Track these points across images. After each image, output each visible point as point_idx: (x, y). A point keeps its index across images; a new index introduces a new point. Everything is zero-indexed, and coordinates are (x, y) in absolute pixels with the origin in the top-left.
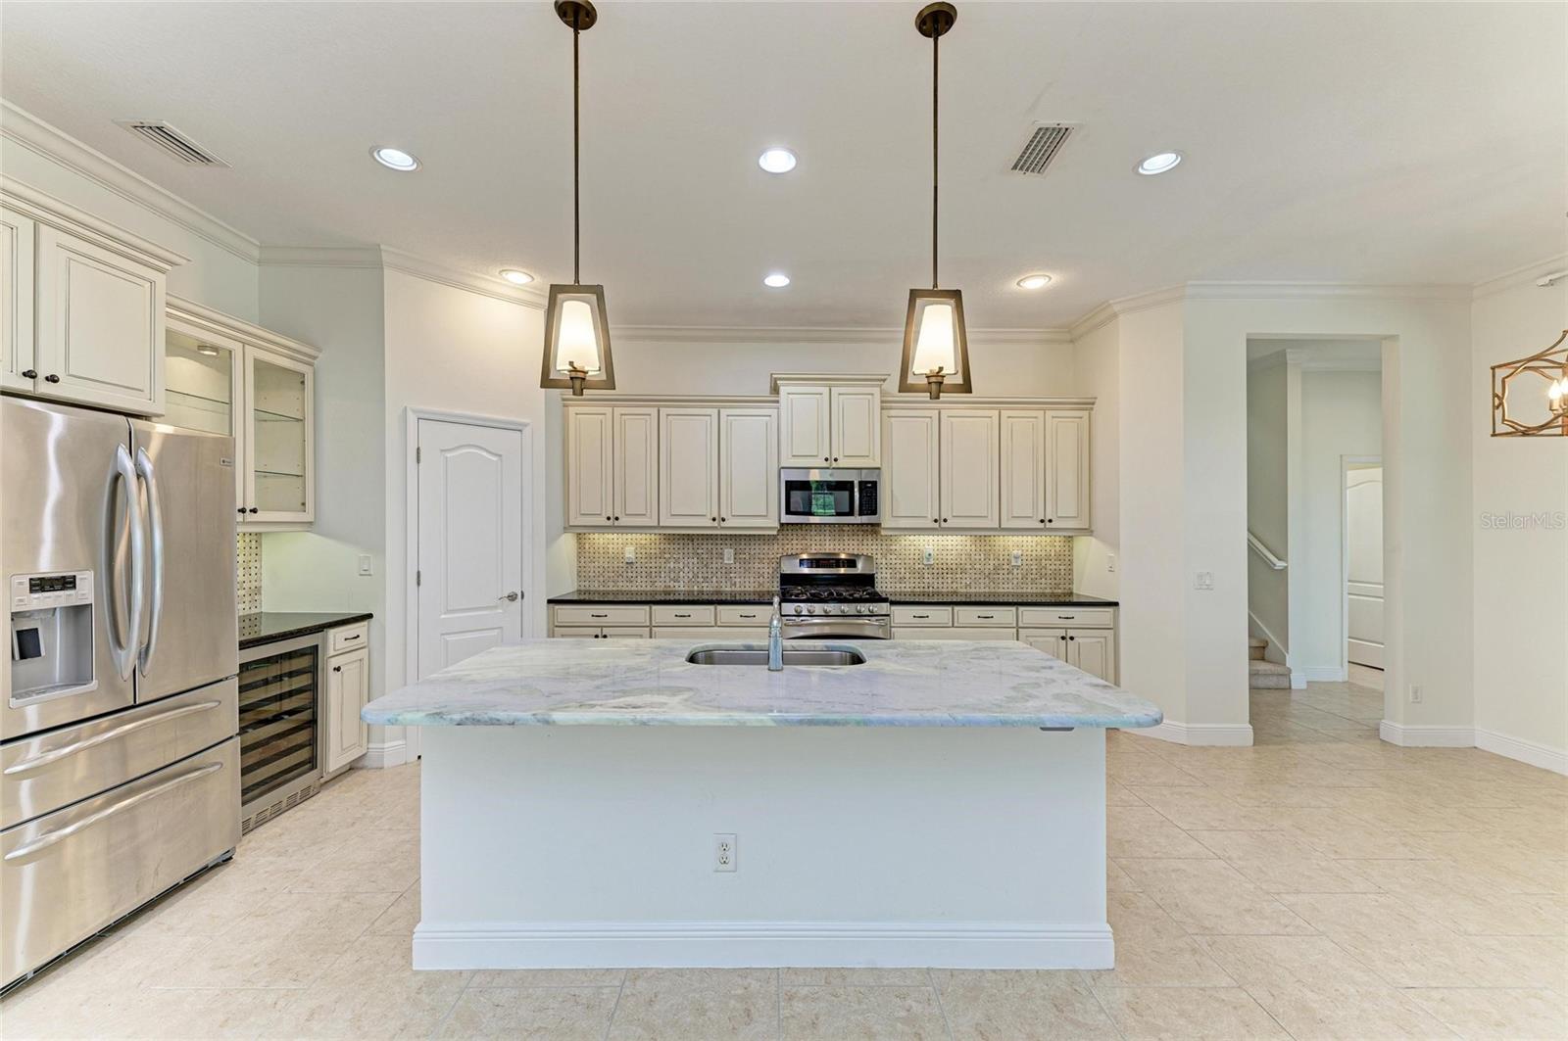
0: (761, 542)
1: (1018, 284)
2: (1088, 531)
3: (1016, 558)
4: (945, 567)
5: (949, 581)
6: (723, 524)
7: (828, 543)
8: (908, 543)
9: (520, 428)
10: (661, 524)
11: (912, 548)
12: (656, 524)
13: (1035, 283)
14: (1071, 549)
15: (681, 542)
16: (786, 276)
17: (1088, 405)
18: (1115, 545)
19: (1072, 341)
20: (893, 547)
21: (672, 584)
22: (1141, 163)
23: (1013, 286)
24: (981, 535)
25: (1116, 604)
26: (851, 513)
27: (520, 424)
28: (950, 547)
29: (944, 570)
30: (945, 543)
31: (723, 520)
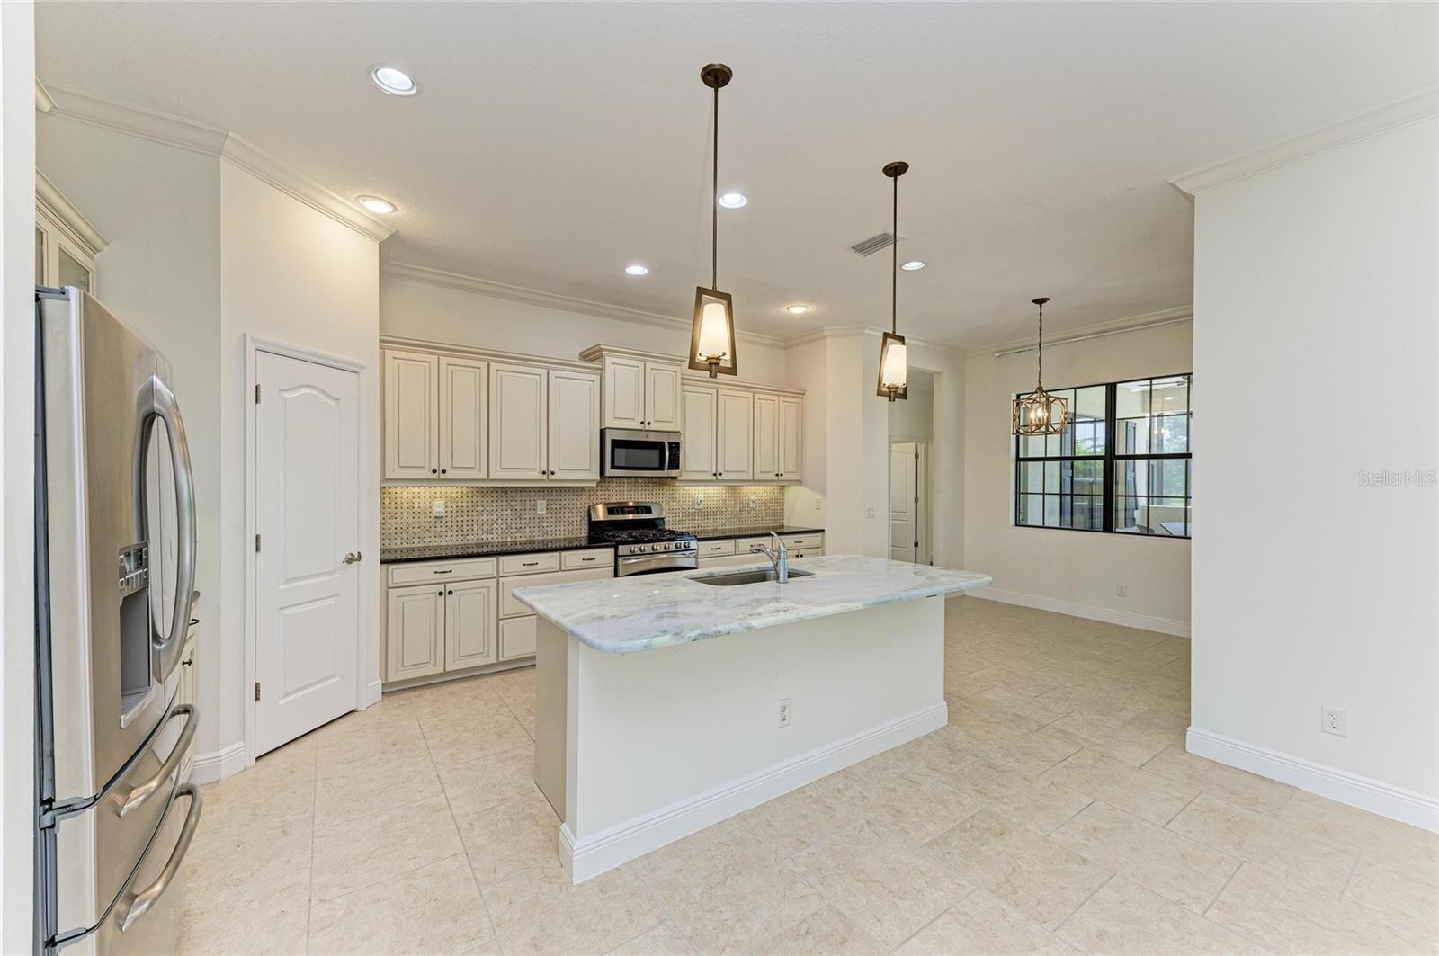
0: (571, 493)
1: (788, 308)
2: (799, 482)
3: (753, 502)
4: (709, 510)
5: (712, 521)
6: (551, 477)
7: (626, 493)
8: (684, 492)
9: (356, 369)
10: (491, 477)
11: (688, 496)
12: (486, 477)
13: (798, 310)
14: (783, 495)
15: (495, 494)
16: (645, 267)
17: (801, 394)
18: (823, 492)
19: (785, 348)
20: (674, 496)
21: (484, 537)
22: (903, 265)
23: (784, 310)
24: (733, 486)
25: (823, 531)
26: (661, 468)
27: (357, 365)
28: (712, 495)
29: (708, 513)
30: (709, 491)
31: (553, 473)
